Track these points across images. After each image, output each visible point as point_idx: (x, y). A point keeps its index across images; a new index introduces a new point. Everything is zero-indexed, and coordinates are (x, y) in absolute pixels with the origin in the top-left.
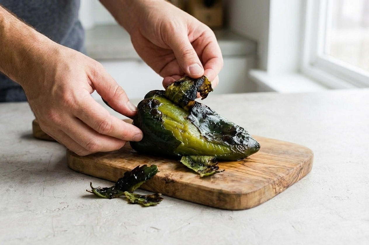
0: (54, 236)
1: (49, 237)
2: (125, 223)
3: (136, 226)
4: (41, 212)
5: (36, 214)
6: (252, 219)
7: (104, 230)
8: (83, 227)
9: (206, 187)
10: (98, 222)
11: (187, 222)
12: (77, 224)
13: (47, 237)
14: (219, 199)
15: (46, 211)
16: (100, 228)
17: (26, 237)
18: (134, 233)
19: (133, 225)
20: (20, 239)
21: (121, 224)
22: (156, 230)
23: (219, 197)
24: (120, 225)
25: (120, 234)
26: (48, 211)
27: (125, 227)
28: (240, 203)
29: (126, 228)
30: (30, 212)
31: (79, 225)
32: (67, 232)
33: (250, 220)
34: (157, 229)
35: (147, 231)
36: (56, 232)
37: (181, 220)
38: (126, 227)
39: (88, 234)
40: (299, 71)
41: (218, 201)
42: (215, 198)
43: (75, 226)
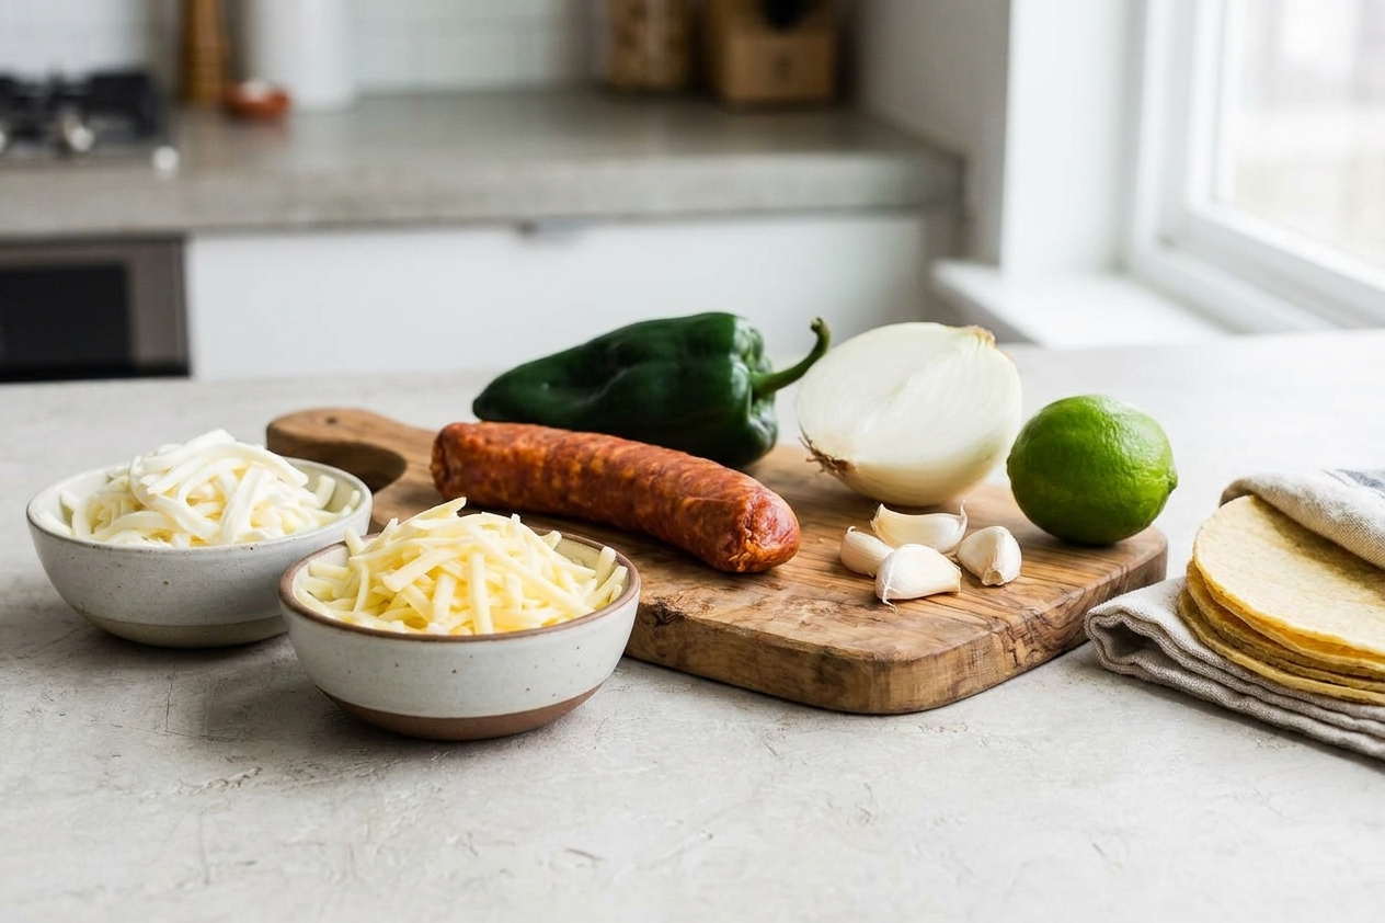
0: (207, 882)
1: (189, 886)
2: (470, 835)
3: (513, 844)
4: (158, 794)
5: (141, 801)
6: (942, 820)
7: (391, 862)
8: (315, 848)
9: (780, 638)
10: (369, 832)
11: (704, 832)
12: (295, 839)
13: (180, 885)
14: (821, 677)
15: (176, 789)
16: (379, 852)
17: (101, 887)
18: (503, 871)
19: (499, 842)
20: (79, 895)
21: (455, 838)
22: (586, 860)
23: (820, 671)
24: (451, 840)
25: (453, 876)
26: (185, 788)
27: (472, 849)
28: (886, 691)
29: (476, 854)
30: (121, 792)
31: (300, 843)
32: (253, 867)
33: (937, 824)
34: (591, 857)
35: (551, 865)
36: (213, 869)
37: (680, 822)
38: (476, 848)
39: (332, 873)
40: (1118, 265)
41: (819, 685)
42: (807, 674)
43: (285, 845)
